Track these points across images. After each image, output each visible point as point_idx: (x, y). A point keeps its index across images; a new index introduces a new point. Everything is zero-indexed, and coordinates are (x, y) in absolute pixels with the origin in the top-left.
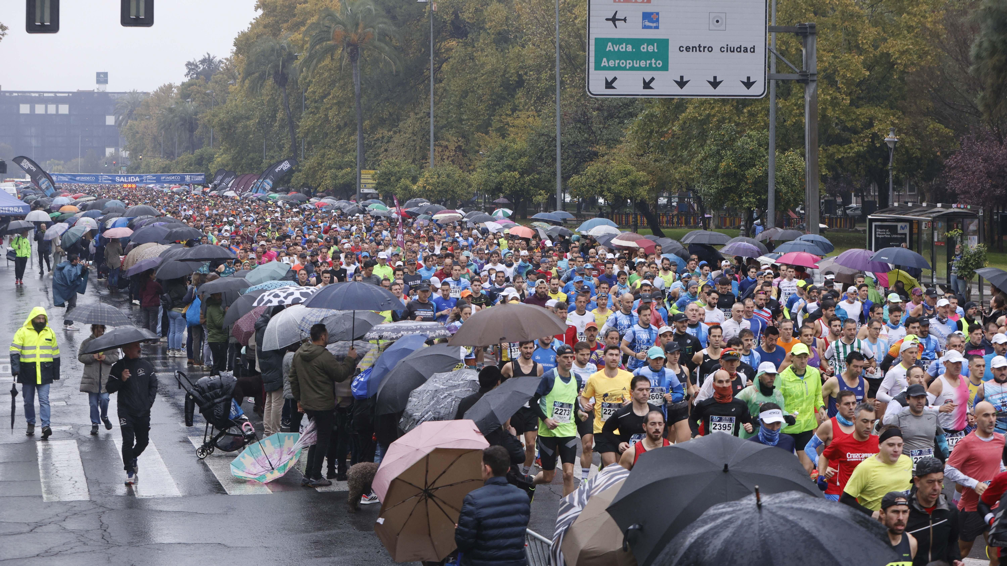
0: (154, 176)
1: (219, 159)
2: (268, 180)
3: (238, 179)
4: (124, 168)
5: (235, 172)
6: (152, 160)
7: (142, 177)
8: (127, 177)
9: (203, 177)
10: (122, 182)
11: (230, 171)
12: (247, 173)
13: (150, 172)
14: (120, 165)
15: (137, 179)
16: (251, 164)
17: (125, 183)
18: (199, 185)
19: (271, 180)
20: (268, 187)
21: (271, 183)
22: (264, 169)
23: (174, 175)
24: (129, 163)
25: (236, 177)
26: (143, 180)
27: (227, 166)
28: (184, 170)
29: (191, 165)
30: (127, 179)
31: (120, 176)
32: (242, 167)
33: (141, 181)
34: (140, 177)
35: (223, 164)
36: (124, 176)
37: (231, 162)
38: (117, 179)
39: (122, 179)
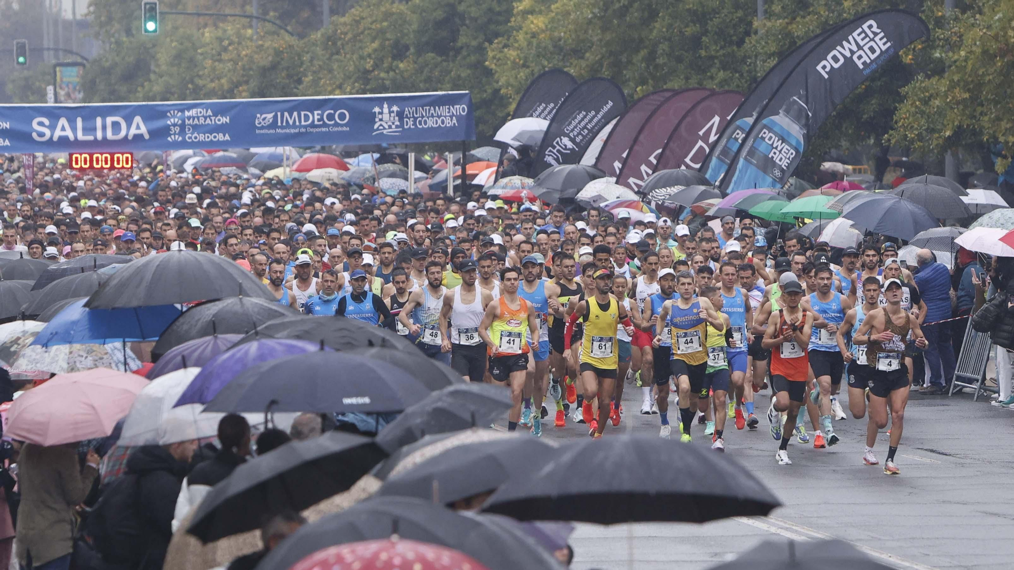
0: (218, 111)
1: (538, 22)
2: (781, 120)
3: (635, 117)
4: (71, 75)
5: (616, 82)
6: (208, 34)
7: (162, 114)
8: (89, 115)
9: (461, 109)
10: (63, 143)
11: (594, 77)
12: (675, 84)
13: (197, 92)
14: (50, 58)
15: (139, 127)
16: (696, 42)
17: (78, 144)
18: (441, 149)
19: (798, 116)
20: (784, 156)
21: (796, 131)
22: (762, 67)
23: (320, 105)
24: (95, 49)
25: (623, 109)
26: (166, 131)
27: (578, 53)
28: (365, 80)
29: (399, 52)
30: (86, 130)
31: (53, 115)
32: (651, 57)
33: (159, 135)
34: (149, 115)
35: (556, 42)
36: (71, 114)
37: (595, 35)
38: (39, 127)
39: (63, 129)
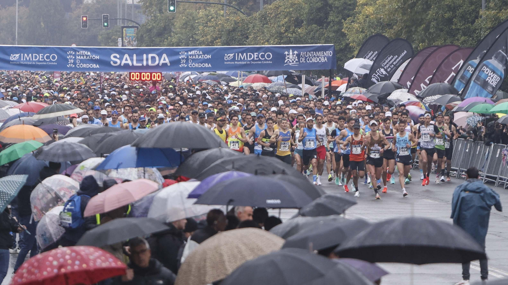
0: (205, 52)
1: (370, 10)
2: (493, 62)
3: (418, 60)
4: (130, 33)
5: (408, 41)
6: (201, 13)
7: (177, 53)
8: (140, 53)
9: (329, 53)
10: (126, 67)
11: (397, 39)
12: (439, 43)
13: (195, 42)
14: (120, 24)
15: (165, 59)
16: (450, 21)
17: (133, 67)
18: (319, 74)
19: (502, 60)
20: (493, 80)
21: (500, 67)
22: (483, 34)
23: (258, 50)
24: (143, 19)
25: (413, 55)
26: (178, 62)
27: (390, 26)
28: (280, 37)
29: (298, 23)
30: (139, 61)
31: (121, 52)
32: (427, 29)
33: (175, 64)
34: (170, 53)
35: (378, 20)
36: (131, 52)
37: (399, 17)
38: (114, 58)
39: (126, 60)
